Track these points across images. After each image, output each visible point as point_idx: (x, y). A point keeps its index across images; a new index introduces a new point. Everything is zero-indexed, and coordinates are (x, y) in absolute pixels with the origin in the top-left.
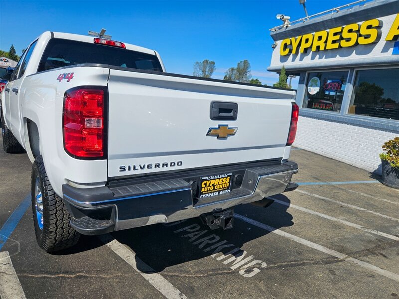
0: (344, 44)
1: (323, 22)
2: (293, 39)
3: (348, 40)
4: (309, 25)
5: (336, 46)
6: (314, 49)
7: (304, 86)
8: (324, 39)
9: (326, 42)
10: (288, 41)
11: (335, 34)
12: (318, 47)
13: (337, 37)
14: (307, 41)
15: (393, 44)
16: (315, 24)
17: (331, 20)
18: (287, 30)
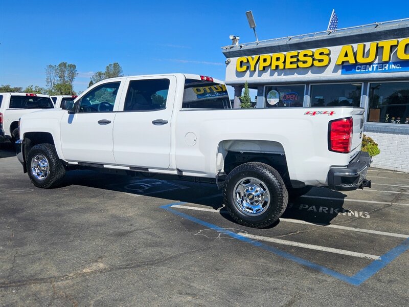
0: (301, 65)
1: (279, 46)
2: (250, 58)
3: (304, 62)
4: (265, 48)
5: (295, 66)
6: (273, 67)
7: (264, 97)
8: (282, 60)
9: (284, 62)
10: (244, 59)
11: (292, 57)
12: (277, 67)
13: (295, 60)
14: (265, 60)
15: (341, 67)
16: (271, 47)
17: (286, 45)
18: (241, 49)
